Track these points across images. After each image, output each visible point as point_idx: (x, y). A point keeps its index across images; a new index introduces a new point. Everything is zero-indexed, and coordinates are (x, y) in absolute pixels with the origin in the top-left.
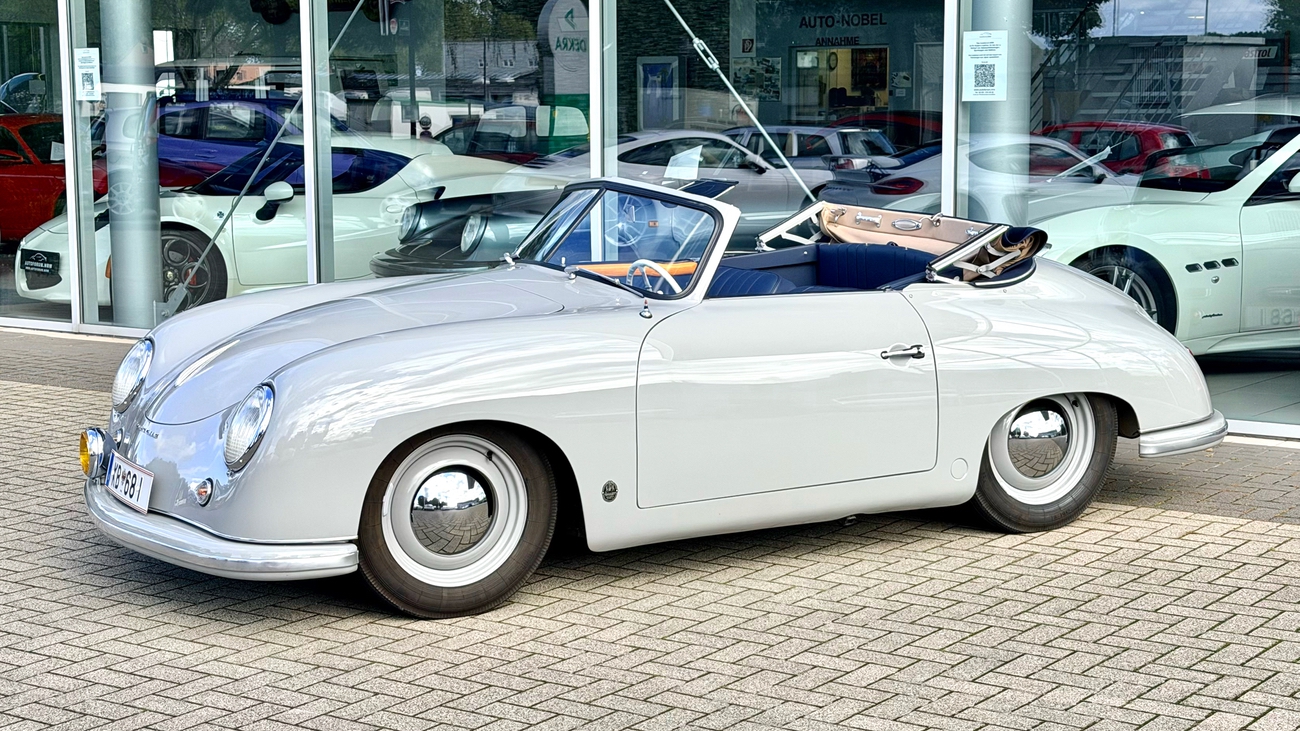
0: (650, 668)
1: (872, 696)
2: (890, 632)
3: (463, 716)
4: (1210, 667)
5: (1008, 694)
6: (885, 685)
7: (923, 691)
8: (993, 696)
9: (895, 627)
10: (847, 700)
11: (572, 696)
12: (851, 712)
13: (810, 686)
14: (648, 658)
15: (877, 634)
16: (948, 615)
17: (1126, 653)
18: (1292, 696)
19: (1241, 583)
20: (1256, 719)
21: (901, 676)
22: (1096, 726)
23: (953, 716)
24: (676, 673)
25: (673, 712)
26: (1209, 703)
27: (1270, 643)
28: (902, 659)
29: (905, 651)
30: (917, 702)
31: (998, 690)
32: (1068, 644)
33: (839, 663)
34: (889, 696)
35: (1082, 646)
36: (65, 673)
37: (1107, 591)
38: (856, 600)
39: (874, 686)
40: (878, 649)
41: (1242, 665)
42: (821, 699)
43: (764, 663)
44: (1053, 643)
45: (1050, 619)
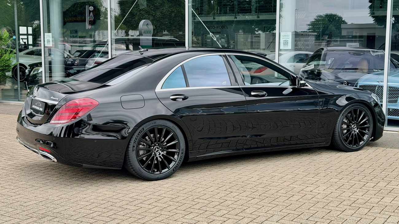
0: (239, 176)
1: (292, 181)
3: (203, 186)
4: (363, 174)
5: (322, 180)
6: (293, 178)
7: (303, 180)
9: (289, 168)
10: (287, 182)
11: (225, 181)
12: (289, 184)
13: (277, 179)
14: (238, 174)
17: (343, 172)
18: (383, 179)
19: (362, 158)
20: (377, 184)
21: (296, 177)
22: (344, 186)
23: (312, 184)
24: (247, 177)
25: (250, 184)
26: (366, 181)
27: (373, 170)
29: (295, 172)
30: (303, 182)
31: (319, 179)
32: (330, 170)
33: (282, 175)
35: (333, 171)
37: (333, 160)
38: (278, 162)
39: (292, 179)
40: (288, 172)
41: (370, 174)
43: (265, 175)
44: (326, 170)
45: (323, 166)
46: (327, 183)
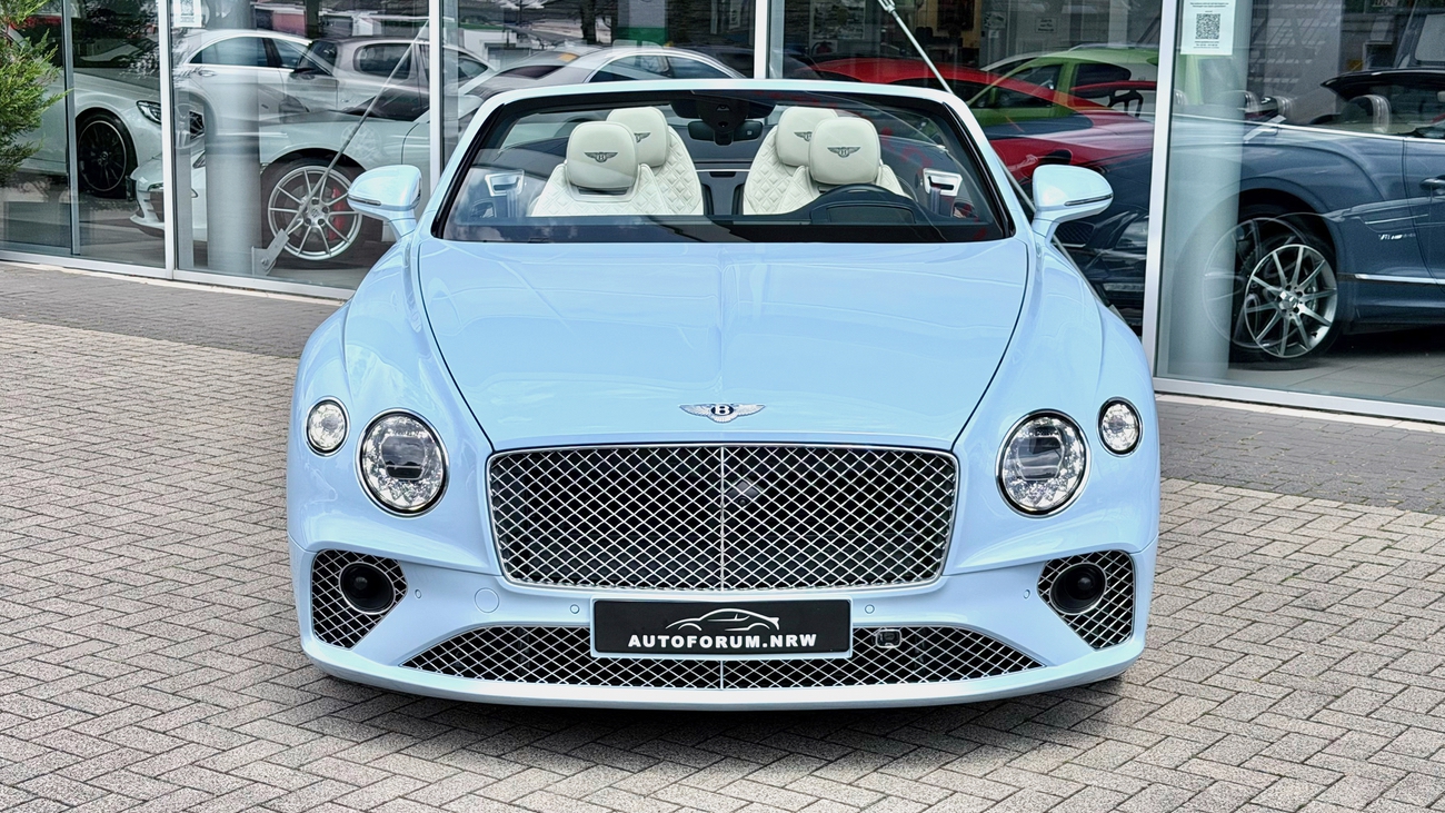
2: (1191, 657)
5: (1356, 736)
6: (1209, 721)
7: (1256, 731)
8: (1337, 739)
9: (1194, 650)
10: (1175, 740)
12: (1185, 757)
15: (1178, 659)
16: (1247, 638)
21: (1222, 711)
23: (1302, 763)
28: (1218, 691)
29: (1216, 680)
31: (1340, 731)
32: (1397, 677)
34: (1220, 736)
35: (1412, 679)
36: (287, 682)
37: (1414, 612)
39: (1199, 722)
40: (1185, 677)
42: (1145, 738)
44: (1380, 675)
45: (1364, 645)
46: (1383, 755)
